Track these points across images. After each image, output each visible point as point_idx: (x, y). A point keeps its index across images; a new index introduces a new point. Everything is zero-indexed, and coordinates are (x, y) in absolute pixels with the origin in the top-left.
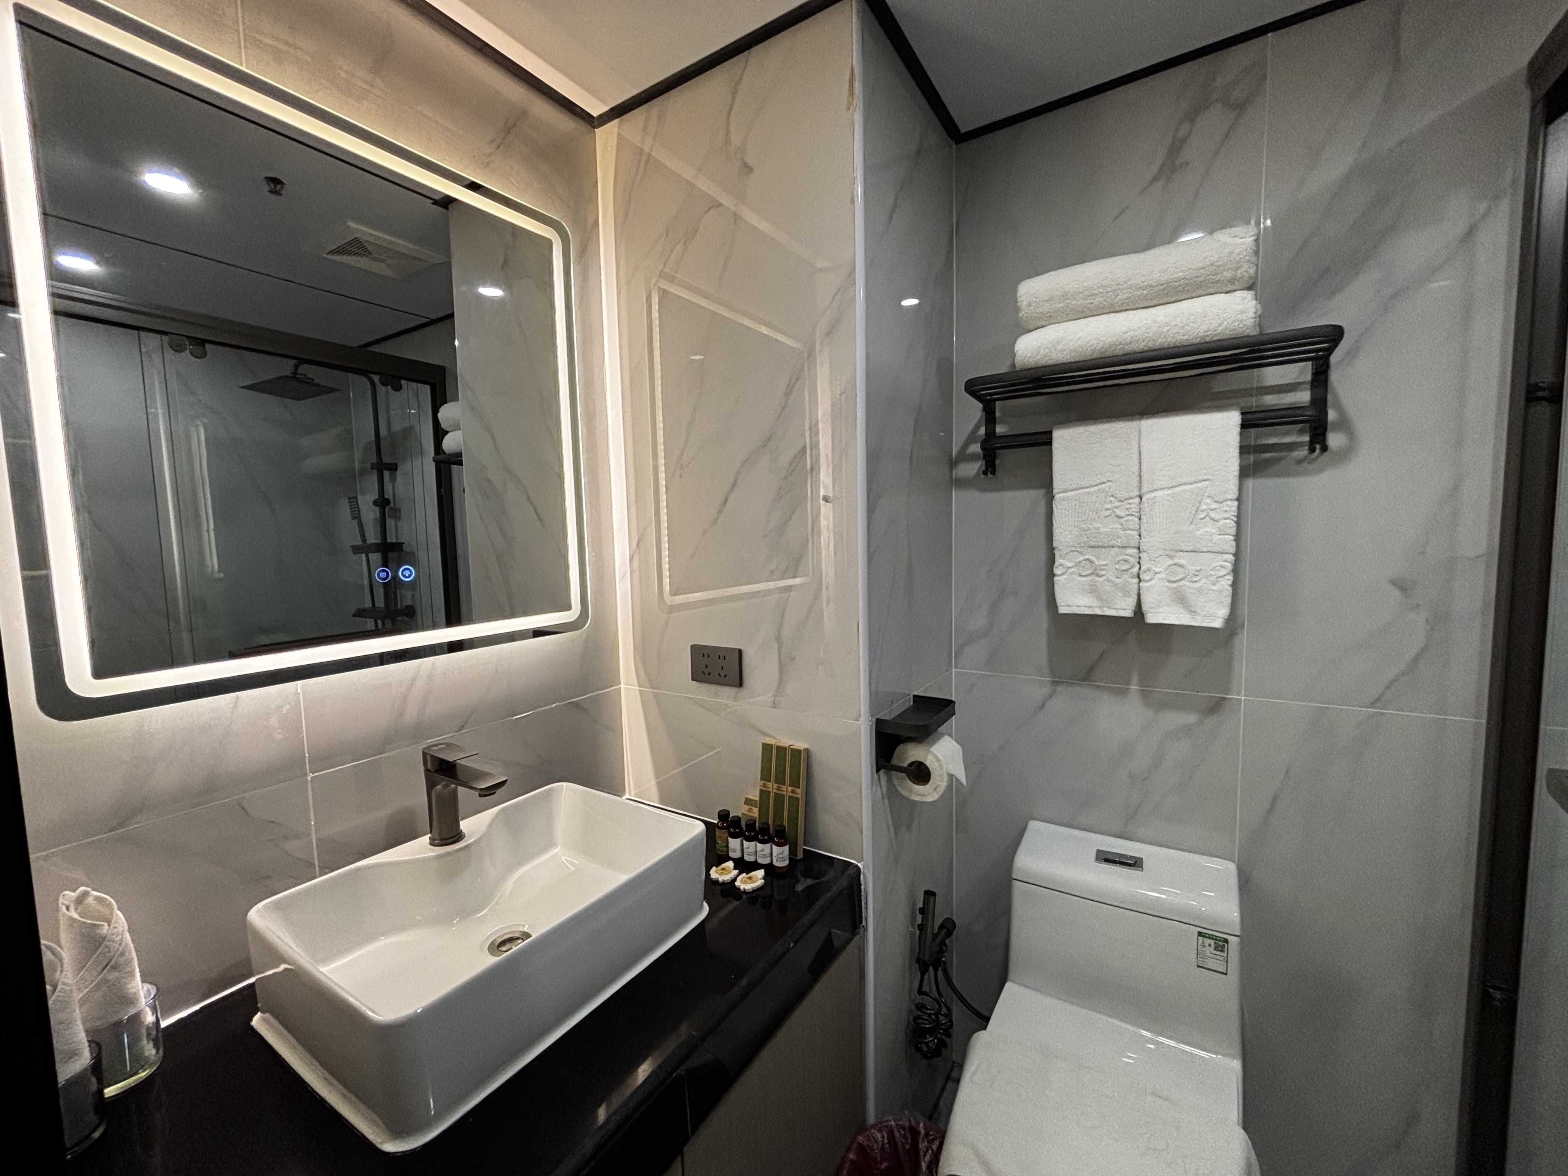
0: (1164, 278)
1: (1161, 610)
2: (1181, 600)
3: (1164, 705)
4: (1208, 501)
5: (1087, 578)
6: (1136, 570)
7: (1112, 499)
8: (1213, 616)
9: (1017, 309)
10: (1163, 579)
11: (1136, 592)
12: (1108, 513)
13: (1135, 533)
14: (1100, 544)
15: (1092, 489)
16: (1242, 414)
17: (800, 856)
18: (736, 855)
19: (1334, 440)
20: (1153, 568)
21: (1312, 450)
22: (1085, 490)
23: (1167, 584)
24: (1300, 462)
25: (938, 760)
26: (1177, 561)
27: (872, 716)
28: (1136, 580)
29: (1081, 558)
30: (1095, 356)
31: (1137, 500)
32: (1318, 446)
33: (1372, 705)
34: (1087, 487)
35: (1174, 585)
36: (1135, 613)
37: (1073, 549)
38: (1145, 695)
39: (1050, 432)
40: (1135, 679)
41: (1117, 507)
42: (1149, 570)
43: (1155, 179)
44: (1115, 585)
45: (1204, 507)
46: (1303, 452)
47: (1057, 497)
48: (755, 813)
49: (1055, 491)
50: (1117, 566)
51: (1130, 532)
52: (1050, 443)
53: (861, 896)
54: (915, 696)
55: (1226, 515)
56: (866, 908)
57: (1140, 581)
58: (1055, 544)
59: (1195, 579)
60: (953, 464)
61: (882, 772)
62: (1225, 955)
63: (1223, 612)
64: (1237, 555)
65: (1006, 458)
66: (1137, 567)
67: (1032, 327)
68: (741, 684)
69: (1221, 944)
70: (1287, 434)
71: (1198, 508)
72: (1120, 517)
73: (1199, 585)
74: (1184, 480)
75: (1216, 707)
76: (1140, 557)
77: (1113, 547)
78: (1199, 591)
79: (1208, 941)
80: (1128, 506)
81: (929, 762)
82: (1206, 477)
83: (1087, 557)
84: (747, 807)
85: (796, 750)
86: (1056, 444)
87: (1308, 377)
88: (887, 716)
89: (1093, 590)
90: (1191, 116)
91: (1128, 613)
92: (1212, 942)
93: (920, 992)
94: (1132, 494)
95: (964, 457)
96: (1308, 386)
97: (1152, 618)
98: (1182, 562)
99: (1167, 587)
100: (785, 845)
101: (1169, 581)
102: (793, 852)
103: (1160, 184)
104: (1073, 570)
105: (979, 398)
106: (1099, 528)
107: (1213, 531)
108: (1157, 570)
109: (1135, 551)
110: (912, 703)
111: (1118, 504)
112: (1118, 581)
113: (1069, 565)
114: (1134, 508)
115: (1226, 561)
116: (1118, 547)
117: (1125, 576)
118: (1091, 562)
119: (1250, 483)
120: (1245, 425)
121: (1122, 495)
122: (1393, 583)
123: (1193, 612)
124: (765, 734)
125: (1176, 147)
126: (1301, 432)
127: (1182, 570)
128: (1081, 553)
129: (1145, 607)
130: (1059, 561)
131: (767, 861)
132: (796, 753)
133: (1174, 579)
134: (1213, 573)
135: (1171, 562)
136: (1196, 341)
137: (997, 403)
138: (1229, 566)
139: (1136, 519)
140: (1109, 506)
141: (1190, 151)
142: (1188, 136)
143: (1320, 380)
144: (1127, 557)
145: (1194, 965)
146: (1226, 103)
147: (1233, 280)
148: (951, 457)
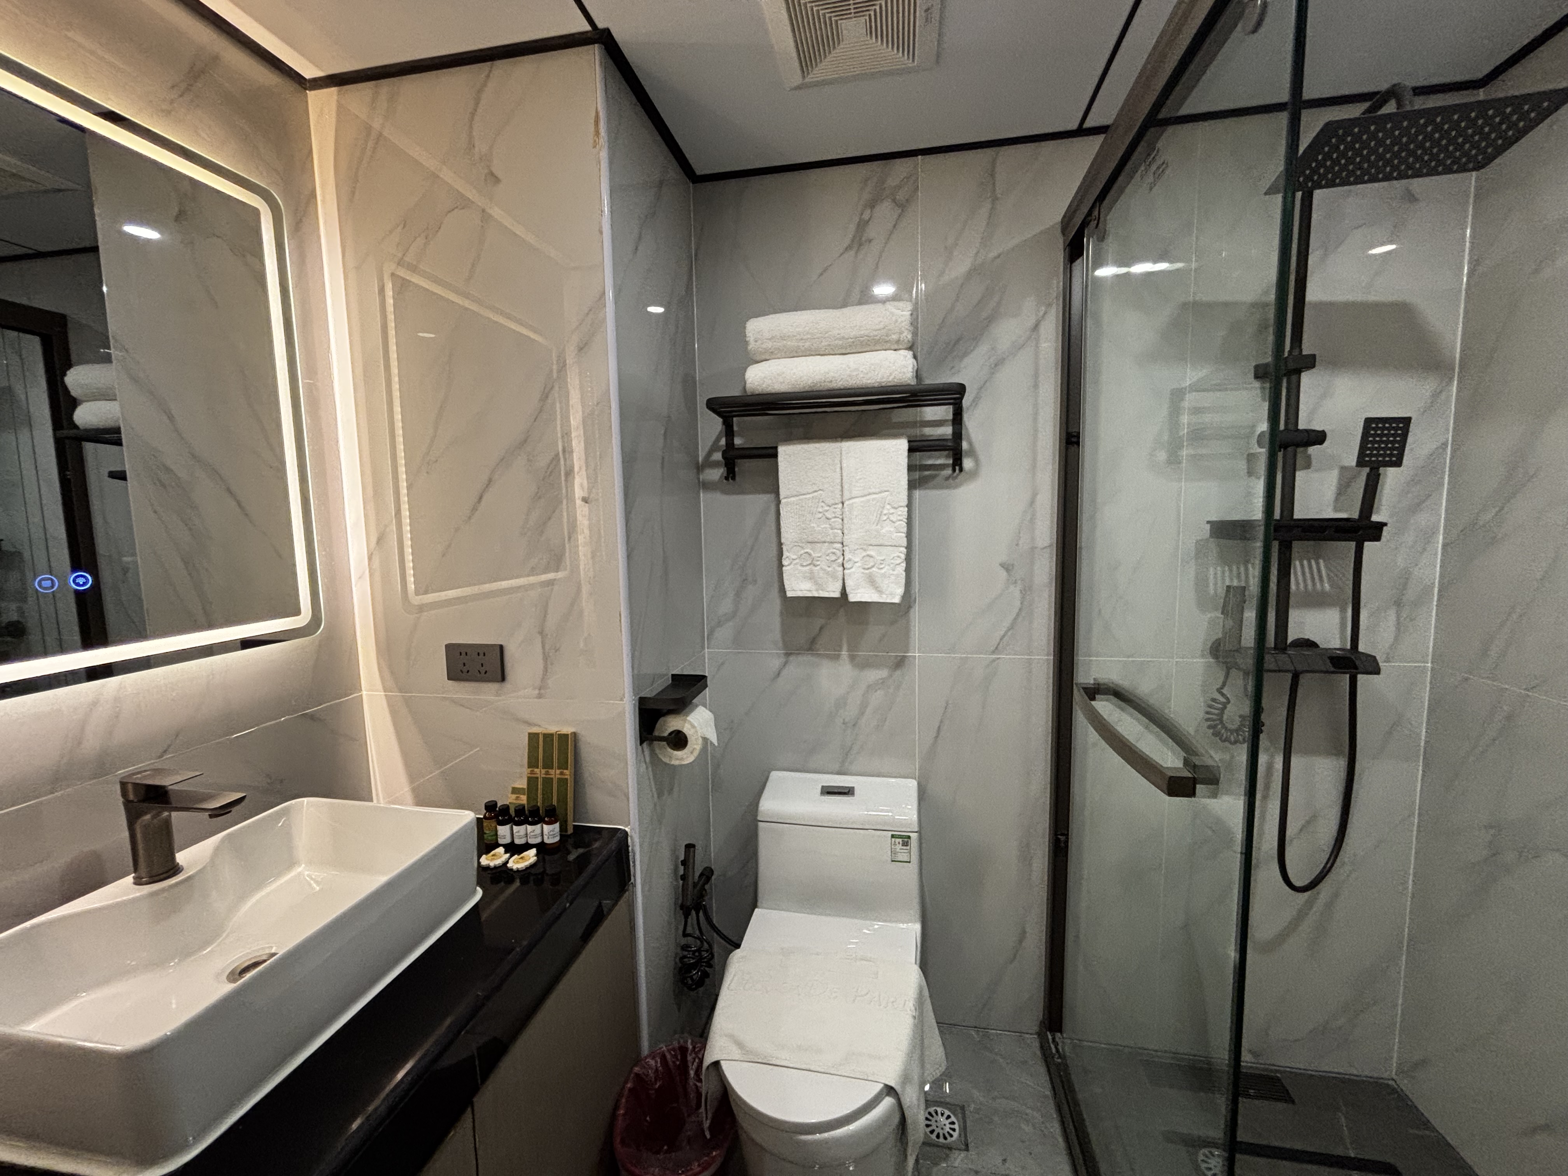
0: (853, 334)
1: (859, 591)
2: (872, 581)
3: (864, 665)
4: (888, 507)
5: (808, 568)
6: (840, 560)
7: (823, 504)
8: (894, 594)
9: (747, 343)
10: (859, 567)
11: (841, 578)
12: (820, 515)
13: (840, 532)
14: (816, 540)
15: (808, 496)
16: (909, 442)
17: (570, 831)
18: (508, 840)
19: (967, 463)
20: (853, 559)
21: (954, 470)
22: (804, 496)
23: (863, 571)
24: (947, 479)
25: (693, 726)
26: (868, 553)
27: (635, 695)
28: (841, 569)
29: (802, 552)
30: (807, 389)
31: (840, 505)
32: (957, 468)
33: (993, 652)
34: (804, 494)
35: (867, 571)
36: (842, 594)
37: (796, 544)
38: (852, 658)
39: (776, 448)
40: (845, 647)
41: (827, 511)
42: (850, 560)
43: (848, 249)
44: (828, 573)
45: (885, 512)
46: (949, 471)
47: (783, 501)
48: (523, 800)
49: (781, 497)
50: (828, 558)
51: (836, 531)
52: (775, 456)
53: (628, 856)
54: (673, 675)
55: (899, 518)
56: (634, 866)
57: (844, 569)
58: (783, 540)
59: (882, 566)
60: (699, 468)
61: (645, 745)
62: (908, 847)
63: (900, 591)
64: (909, 547)
65: (743, 466)
66: (842, 558)
67: (758, 359)
68: (503, 679)
69: (906, 840)
70: (939, 458)
71: (881, 512)
72: (828, 519)
73: (883, 571)
74: (873, 490)
75: (900, 663)
76: (843, 551)
77: (825, 542)
78: (884, 576)
79: (898, 840)
80: (834, 510)
81: (687, 730)
82: (886, 489)
83: (806, 551)
84: (514, 796)
85: (564, 735)
86: (780, 458)
87: (950, 417)
88: (648, 693)
89: (812, 577)
90: (872, 204)
91: (837, 595)
92: (900, 840)
93: (685, 935)
94: (837, 502)
95: (708, 464)
96: (950, 423)
97: (852, 598)
98: (872, 553)
99: (863, 573)
100: (556, 822)
101: (864, 569)
102: (563, 829)
103: (852, 253)
104: (797, 561)
105: (719, 414)
106: (814, 527)
107: (892, 529)
108: (856, 560)
109: (840, 545)
110: (670, 682)
111: (827, 508)
112: (830, 569)
113: (794, 557)
114: (838, 512)
115: (901, 552)
116: (828, 542)
117: (834, 566)
118: (810, 555)
119: (917, 493)
120: (911, 450)
121: (831, 502)
122: (1002, 565)
123: (880, 592)
124: (530, 724)
125: (862, 225)
126: (947, 457)
127: (872, 559)
128: (802, 548)
129: (848, 590)
130: (785, 554)
131: (538, 840)
132: (563, 738)
133: (866, 567)
134: (892, 561)
135: (864, 554)
136: (876, 385)
137: (735, 419)
138: (903, 556)
139: (840, 521)
140: (821, 510)
141: (871, 231)
142: (870, 219)
143: (958, 419)
144: (834, 550)
145: (890, 860)
146: (894, 200)
147: (898, 342)
148: (698, 463)
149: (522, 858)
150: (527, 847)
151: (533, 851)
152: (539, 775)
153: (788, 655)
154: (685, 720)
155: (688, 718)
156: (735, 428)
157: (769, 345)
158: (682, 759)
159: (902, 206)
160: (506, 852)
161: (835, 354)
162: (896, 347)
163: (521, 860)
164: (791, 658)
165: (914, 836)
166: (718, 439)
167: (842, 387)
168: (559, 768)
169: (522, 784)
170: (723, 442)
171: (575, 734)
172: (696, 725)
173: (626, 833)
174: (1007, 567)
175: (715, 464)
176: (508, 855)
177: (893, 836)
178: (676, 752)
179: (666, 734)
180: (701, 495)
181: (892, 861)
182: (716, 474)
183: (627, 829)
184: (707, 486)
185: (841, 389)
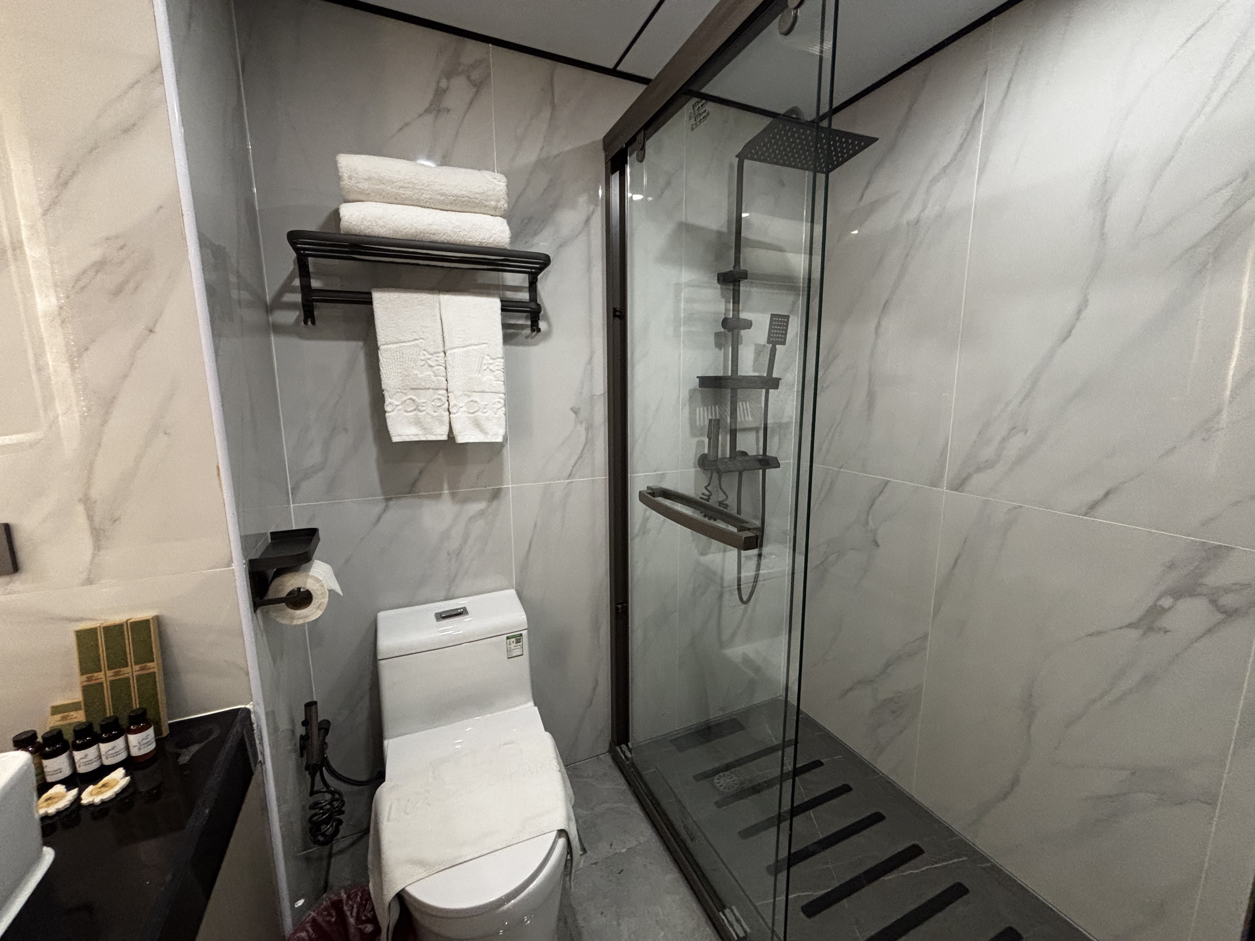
1: (466, 433)
2: (477, 424)
3: (467, 500)
4: (488, 358)
5: (412, 414)
6: (446, 405)
7: (425, 353)
8: (496, 435)
9: (339, 178)
10: (465, 411)
11: (448, 422)
12: (423, 363)
13: (444, 379)
14: (420, 387)
15: (409, 344)
16: (501, 301)
17: (166, 732)
19: (542, 325)
20: (458, 404)
21: (533, 330)
22: (404, 344)
23: (468, 415)
24: (527, 337)
26: (472, 399)
27: (245, 558)
28: (447, 413)
29: (406, 398)
31: (443, 354)
32: (535, 328)
33: (568, 478)
34: (405, 342)
35: (473, 415)
36: (448, 436)
37: (400, 391)
38: (453, 495)
39: (370, 294)
40: (446, 486)
41: (429, 359)
42: (455, 405)
44: (433, 417)
45: (485, 362)
46: (528, 331)
47: (382, 347)
48: (79, 717)
49: (379, 343)
50: (433, 403)
51: (440, 378)
52: (370, 303)
53: (253, 734)
54: (271, 533)
55: (498, 368)
56: (261, 743)
57: (450, 413)
58: (385, 387)
59: (485, 410)
60: (269, 309)
62: (521, 644)
63: (502, 432)
64: (507, 394)
68: (15, 568)
69: (518, 638)
70: (519, 318)
71: (482, 362)
72: (431, 366)
73: (486, 415)
74: (473, 341)
75: (496, 494)
76: (448, 397)
77: (429, 389)
78: (488, 419)
79: (512, 640)
80: (437, 358)
82: (485, 342)
83: (409, 397)
84: (58, 717)
85: (142, 621)
86: (376, 304)
87: (528, 284)
88: (256, 555)
89: (418, 422)
90: (447, 76)
91: (445, 438)
92: (514, 639)
93: (312, 793)
94: (438, 350)
95: (277, 304)
96: (528, 289)
97: (460, 439)
98: (475, 399)
99: (468, 417)
101: (469, 413)
102: (157, 732)
103: (431, 117)
104: (400, 407)
105: (296, 250)
106: (417, 375)
107: (492, 378)
108: (461, 405)
109: (445, 392)
110: (270, 541)
111: (430, 356)
112: (435, 414)
113: (397, 403)
114: (442, 361)
115: (501, 398)
116: (433, 389)
117: (440, 410)
118: (414, 401)
120: (503, 309)
121: (432, 350)
123: (486, 433)
126: (526, 318)
127: (475, 405)
128: (406, 394)
129: (456, 432)
130: (387, 400)
133: (472, 411)
134: (494, 406)
135: (469, 399)
136: (477, 244)
138: (502, 401)
139: (444, 369)
140: (423, 358)
141: (449, 101)
142: (447, 88)
143: (533, 286)
144: (439, 396)
145: (506, 658)
146: (468, 77)
147: (495, 208)
148: (265, 302)
149: (104, 786)
150: (104, 770)
151: (121, 771)
152: (103, 680)
153: (388, 500)
154: (308, 576)
155: (311, 573)
156: (311, 270)
157: (365, 185)
158: (306, 617)
159: (479, 86)
160: (69, 789)
161: (436, 209)
162: (493, 212)
163: (103, 789)
164: (392, 503)
165: (524, 633)
166: (290, 278)
167: (445, 241)
168: (136, 664)
169: (77, 696)
170: (297, 282)
171: (157, 619)
172: (321, 578)
173: (248, 711)
174: (576, 411)
175: (290, 306)
176: (75, 792)
177: (508, 638)
178: (298, 612)
179: (284, 594)
180: (273, 338)
181: (509, 658)
182: (291, 317)
183: (248, 706)
184: (278, 329)
185: (444, 243)
